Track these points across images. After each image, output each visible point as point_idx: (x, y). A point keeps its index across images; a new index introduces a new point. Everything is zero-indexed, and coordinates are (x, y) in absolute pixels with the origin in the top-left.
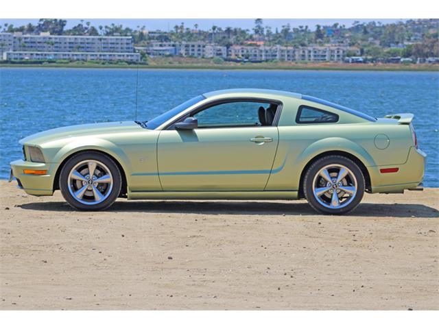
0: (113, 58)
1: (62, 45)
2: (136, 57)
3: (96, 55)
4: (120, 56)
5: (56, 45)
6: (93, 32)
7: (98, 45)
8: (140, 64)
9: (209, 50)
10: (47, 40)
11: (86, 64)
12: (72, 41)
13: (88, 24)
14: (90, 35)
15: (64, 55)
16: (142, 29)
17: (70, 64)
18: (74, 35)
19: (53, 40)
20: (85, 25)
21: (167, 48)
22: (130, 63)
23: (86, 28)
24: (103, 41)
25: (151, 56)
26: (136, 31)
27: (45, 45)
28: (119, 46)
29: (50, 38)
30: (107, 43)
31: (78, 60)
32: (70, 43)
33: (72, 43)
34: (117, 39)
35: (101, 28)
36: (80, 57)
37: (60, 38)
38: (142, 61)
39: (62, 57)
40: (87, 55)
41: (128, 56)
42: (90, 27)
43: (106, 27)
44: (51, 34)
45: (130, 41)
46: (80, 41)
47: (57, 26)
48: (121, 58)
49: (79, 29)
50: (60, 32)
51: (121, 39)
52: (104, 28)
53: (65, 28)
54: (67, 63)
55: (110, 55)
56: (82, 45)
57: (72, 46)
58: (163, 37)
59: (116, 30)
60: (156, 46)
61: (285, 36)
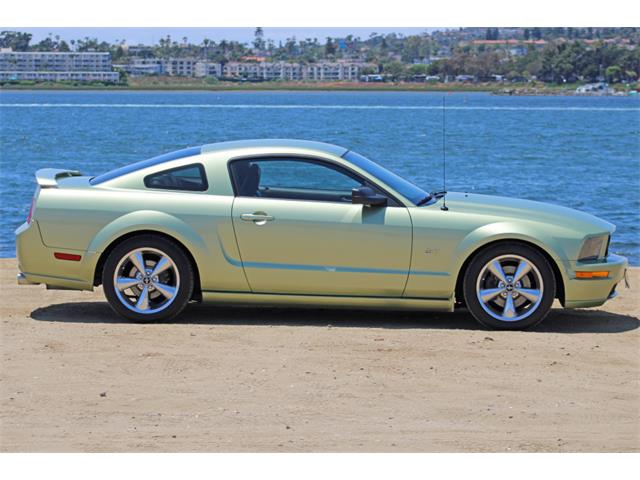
0: (86, 78)
1: (26, 63)
2: (115, 76)
3: (67, 75)
4: (95, 75)
5: (19, 63)
6: (64, 47)
7: (69, 63)
8: (120, 84)
9: (201, 68)
10: (9, 58)
11: (56, 85)
12: (38, 58)
13: (58, 37)
14: (60, 51)
15: (29, 75)
16: (123, 43)
17: (37, 86)
18: (41, 51)
19: (17, 58)
20: (54, 40)
21: (151, 65)
22: (107, 83)
23: (56, 43)
24: (75, 58)
25: (132, 76)
26: (114, 46)
27: (7, 63)
28: (94, 64)
29: (12, 55)
30: (80, 61)
31: (46, 80)
32: (36, 61)
33: (39, 61)
34: (92, 56)
35: (73, 42)
36: (48, 78)
37: (24, 55)
38: (122, 81)
39: (26, 77)
40: (56, 75)
41: (104, 75)
42: (59, 42)
43: (79, 41)
44: (14, 50)
45: (107, 58)
46: (48, 58)
47: (20, 41)
48: (97, 78)
49: (46, 45)
50: (25, 48)
51: (97, 56)
52: (76, 43)
53: (31, 43)
54: (32, 84)
55: (84, 75)
56: (51, 63)
57: (38, 65)
58: (146, 53)
59: (90, 45)
60: (137, 63)
61: (290, 50)
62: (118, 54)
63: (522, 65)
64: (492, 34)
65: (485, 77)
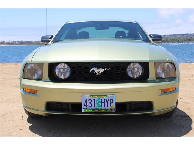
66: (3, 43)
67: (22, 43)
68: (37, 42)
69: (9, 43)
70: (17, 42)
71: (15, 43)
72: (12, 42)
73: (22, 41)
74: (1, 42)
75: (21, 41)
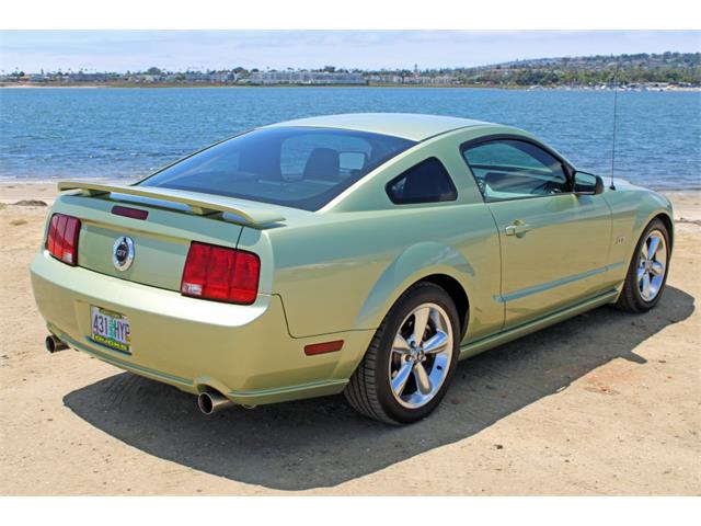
1: (334, 77)
2: (364, 82)
3: (347, 81)
4: (357, 81)
5: (331, 77)
7: (349, 77)
9: (395, 79)
10: (328, 75)
12: (338, 75)
13: (345, 69)
14: (346, 73)
15: (334, 81)
16: (367, 70)
18: (339, 73)
19: (330, 75)
20: (343, 69)
21: (378, 78)
23: (344, 71)
25: (371, 82)
26: (364, 71)
27: (327, 77)
28: (358, 77)
30: (352, 76)
31: (340, 83)
34: (357, 75)
35: (350, 71)
37: (333, 74)
38: (367, 84)
40: (344, 81)
41: (361, 81)
43: (352, 70)
44: (329, 73)
45: (362, 75)
46: (341, 75)
47: (331, 70)
49: (341, 71)
50: (333, 72)
51: (359, 75)
53: (336, 70)
54: (336, 85)
55: (353, 81)
56: (343, 77)
57: (339, 78)
58: (376, 74)
59: (357, 71)
60: (373, 77)
61: (426, 73)
62: (366, 74)
63: (509, 79)
64: (499, 67)
65: (496, 82)
66: (19, 77)
67: (82, 78)
68: (134, 74)
69: (40, 80)
70: (67, 74)
71: (62, 80)
72: (49, 75)
73: (85, 72)
74: (14, 75)
75: (80, 72)
